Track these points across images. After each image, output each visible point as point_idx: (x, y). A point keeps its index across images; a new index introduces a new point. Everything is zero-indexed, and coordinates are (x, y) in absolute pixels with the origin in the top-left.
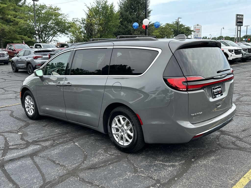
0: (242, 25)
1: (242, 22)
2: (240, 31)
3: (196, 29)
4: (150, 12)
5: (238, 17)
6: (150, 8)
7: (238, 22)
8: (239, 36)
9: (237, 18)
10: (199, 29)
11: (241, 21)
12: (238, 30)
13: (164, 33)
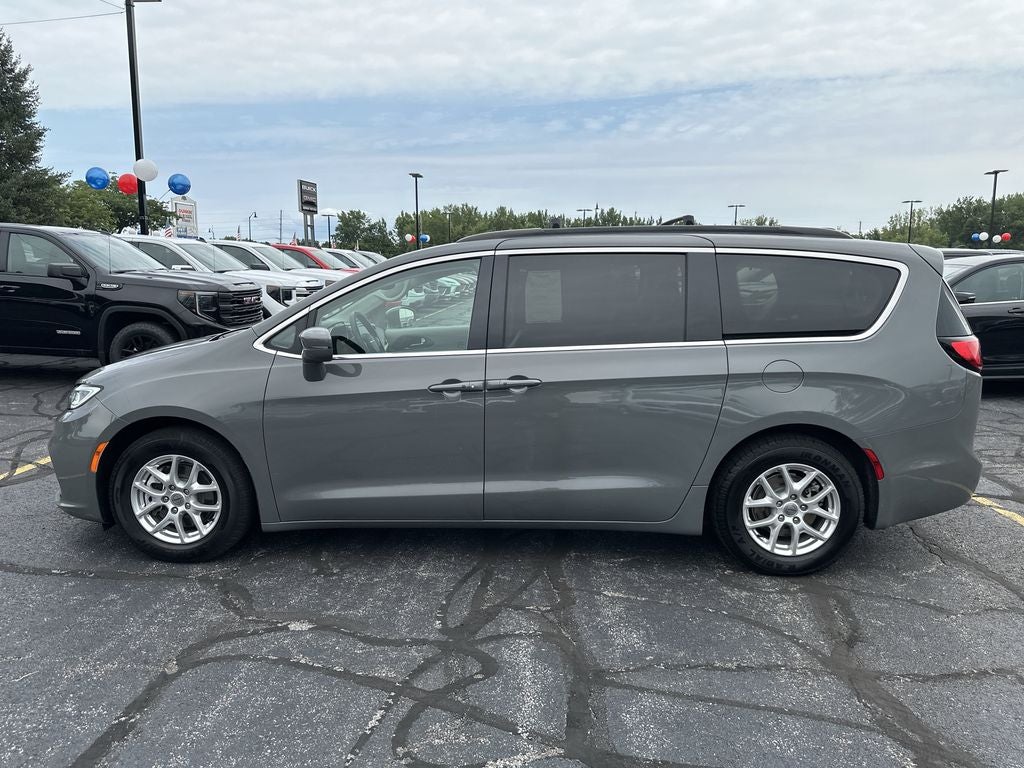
0: (316, 212)
1: (314, 204)
2: (312, 227)
3: (180, 210)
4: (41, 134)
5: (304, 187)
6: (38, 120)
7: (304, 203)
8: (310, 238)
9: (302, 192)
10: (190, 212)
11: (311, 199)
12: (306, 226)
13: (77, 211)
